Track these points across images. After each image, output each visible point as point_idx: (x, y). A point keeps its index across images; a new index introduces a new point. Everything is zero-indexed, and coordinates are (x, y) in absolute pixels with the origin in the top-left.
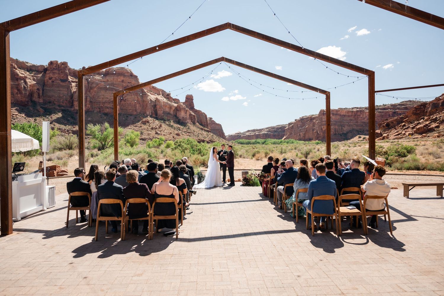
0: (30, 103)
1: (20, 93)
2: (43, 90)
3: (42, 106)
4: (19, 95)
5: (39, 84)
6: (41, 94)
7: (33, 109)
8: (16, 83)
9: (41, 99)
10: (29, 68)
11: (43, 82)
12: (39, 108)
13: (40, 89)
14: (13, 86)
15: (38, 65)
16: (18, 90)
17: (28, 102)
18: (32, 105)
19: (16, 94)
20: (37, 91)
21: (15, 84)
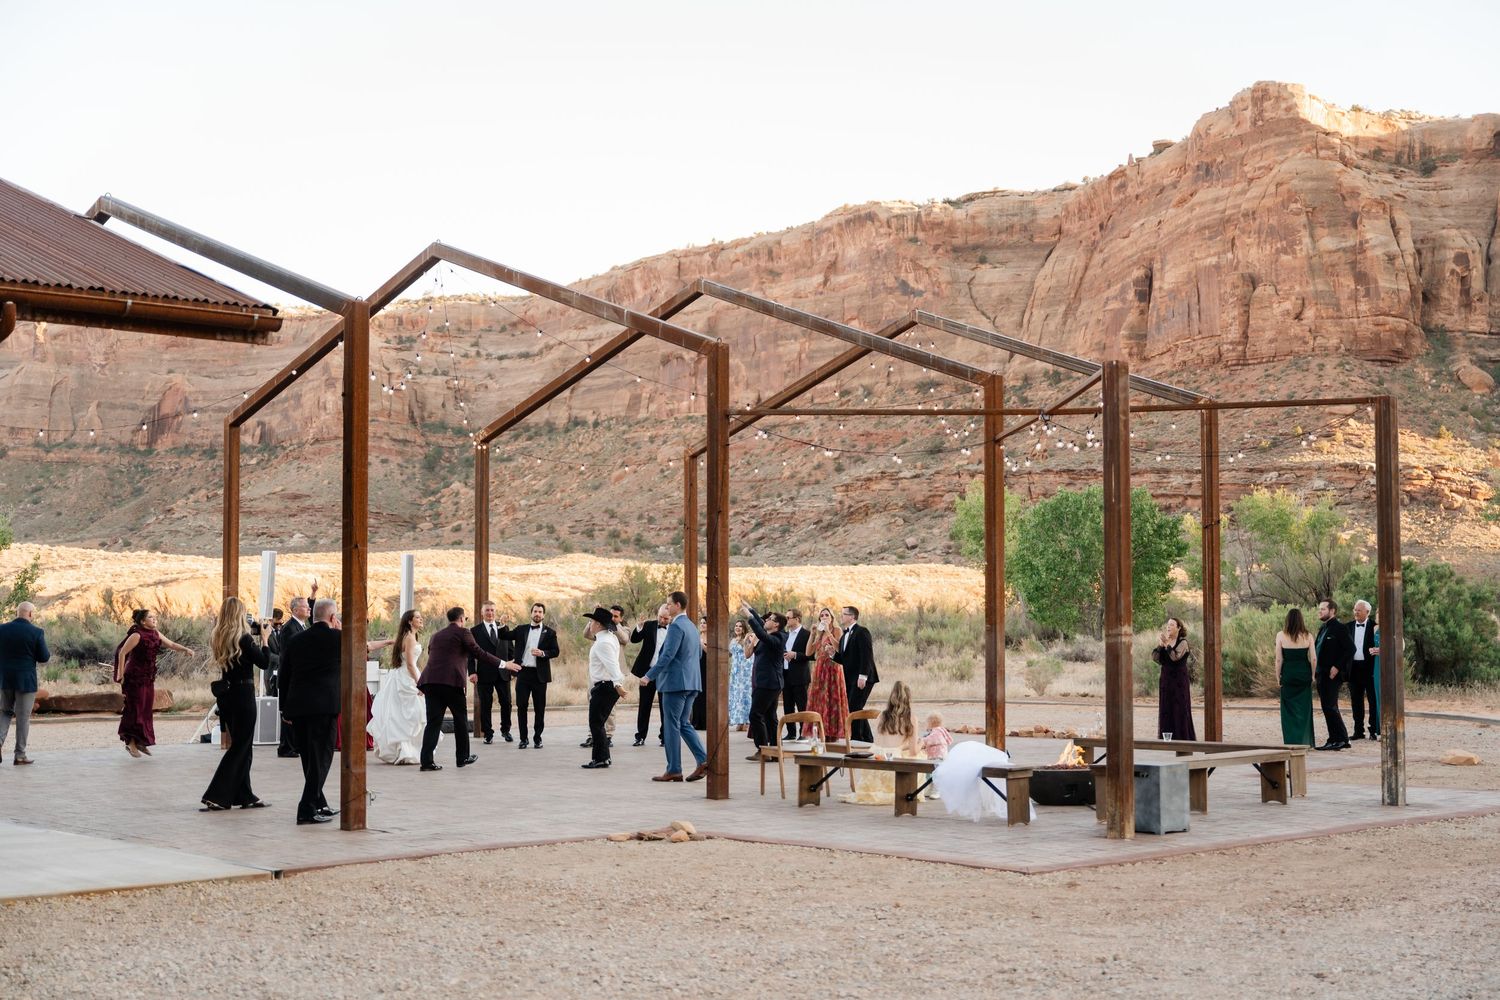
0: (1416, 342)
1: (1367, 294)
2: (1489, 260)
3: (1481, 352)
4: (1363, 307)
5: (1467, 226)
6: (1477, 285)
7: (1436, 375)
8: (1350, 242)
9: (1473, 317)
10: (1417, 146)
11: (1489, 211)
12: (1463, 365)
13: (1471, 257)
14: (1335, 257)
15: (1467, 115)
16: (1361, 278)
17: (1407, 335)
18: (1428, 354)
19: (1349, 298)
20: (1458, 269)
21: (1343, 245)
